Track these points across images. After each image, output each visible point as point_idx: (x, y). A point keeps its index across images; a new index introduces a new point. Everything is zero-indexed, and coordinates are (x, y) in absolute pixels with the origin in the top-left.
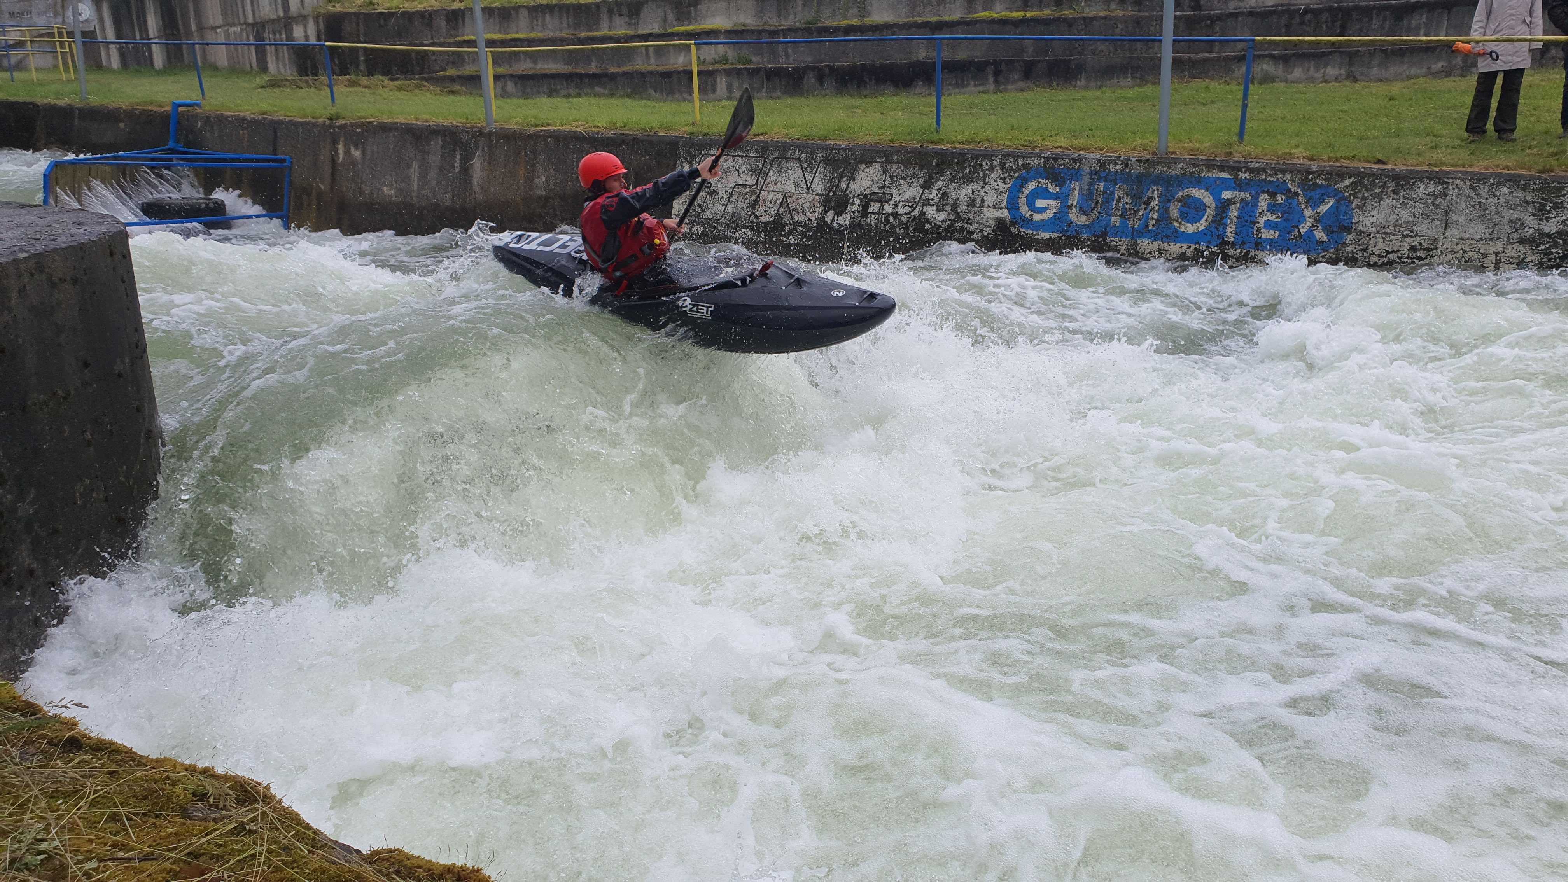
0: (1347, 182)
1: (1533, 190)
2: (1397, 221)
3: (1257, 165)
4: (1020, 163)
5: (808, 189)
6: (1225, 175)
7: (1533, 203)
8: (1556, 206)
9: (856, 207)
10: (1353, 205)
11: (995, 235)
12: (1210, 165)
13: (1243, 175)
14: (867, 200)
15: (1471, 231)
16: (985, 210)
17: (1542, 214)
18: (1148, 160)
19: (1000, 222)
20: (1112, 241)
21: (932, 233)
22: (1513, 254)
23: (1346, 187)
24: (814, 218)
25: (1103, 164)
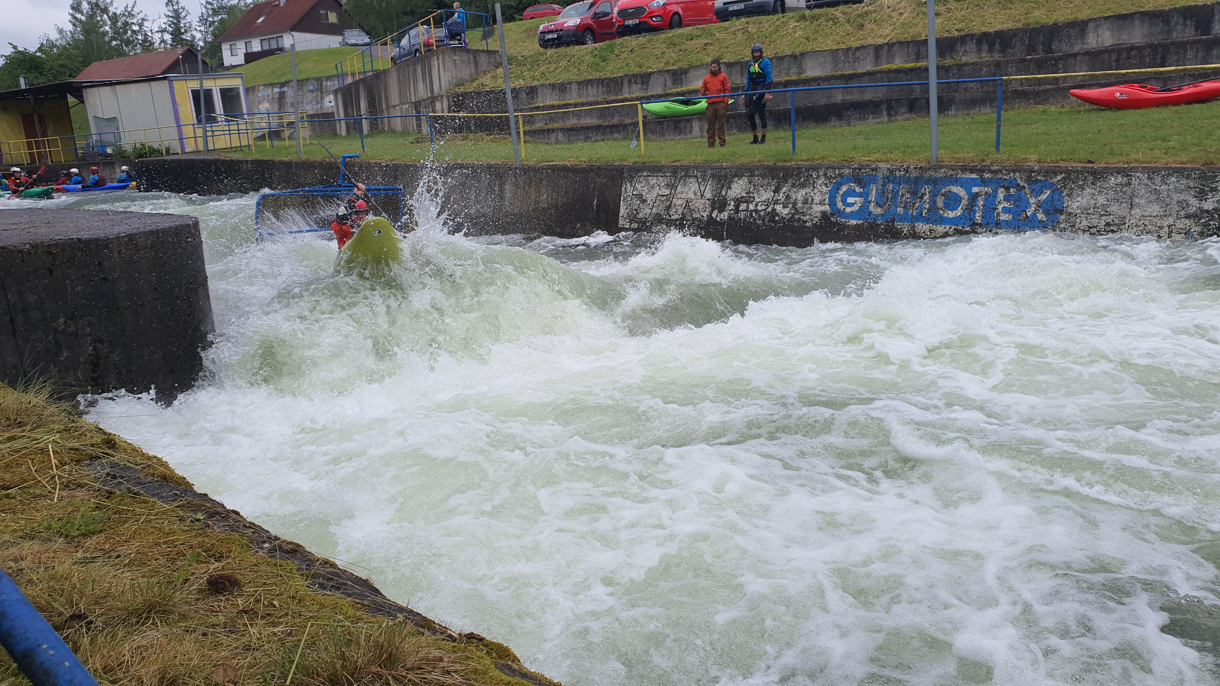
0: (1059, 178)
1: (1194, 179)
2: (1096, 204)
3: (996, 168)
4: (837, 173)
5: (702, 196)
6: (974, 176)
7: (1195, 188)
8: (1214, 190)
9: (731, 207)
10: (1064, 194)
11: (821, 223)
12: (964, 169)
13: (987, 175)
14: (738, 201)
15: (1150, 210)
16: (814, 206)
17: (1201, 195)
18: (921, 168)
19: (824, 213)
20: (898, 225)
21: (780, 223)
22: (1181, 226)
23: (1059, 181)
24: (705, 215)
25: (891, 172)
